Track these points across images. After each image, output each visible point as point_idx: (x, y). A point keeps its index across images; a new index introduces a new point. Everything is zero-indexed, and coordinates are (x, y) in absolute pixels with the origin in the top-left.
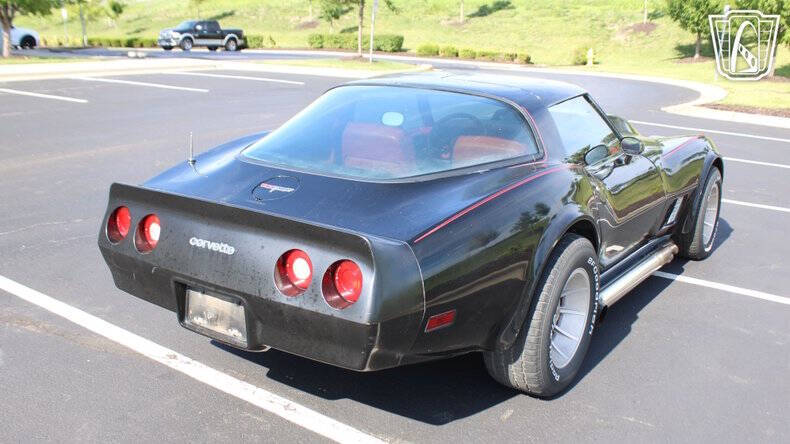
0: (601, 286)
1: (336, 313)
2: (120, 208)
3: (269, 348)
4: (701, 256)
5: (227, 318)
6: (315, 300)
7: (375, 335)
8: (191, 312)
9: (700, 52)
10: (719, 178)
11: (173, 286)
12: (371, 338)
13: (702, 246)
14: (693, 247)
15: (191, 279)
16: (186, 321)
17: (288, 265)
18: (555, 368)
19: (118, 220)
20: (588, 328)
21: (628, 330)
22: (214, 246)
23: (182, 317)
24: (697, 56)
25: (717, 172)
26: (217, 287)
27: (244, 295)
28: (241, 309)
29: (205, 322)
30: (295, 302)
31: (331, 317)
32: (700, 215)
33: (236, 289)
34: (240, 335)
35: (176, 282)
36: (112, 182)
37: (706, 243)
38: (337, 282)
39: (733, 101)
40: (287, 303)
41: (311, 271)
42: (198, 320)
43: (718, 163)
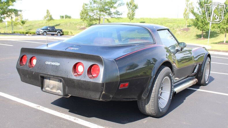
0: (174, 87)
1: (92, 80)
2: (24, 56)
3: (70, 95)
4: (205, 84)
5: (57, 87)
6: (85, 77)
7: (104, 87)
8: (45, 86)
9: (203, 37)
10: (210, 60)
11: (40, 78)
12: (102, 88)
13: (205, 81)
14: (202, 81)
15: (46, 74)
16: (43, 89)
17: (76, 68)
18: (161, 108)
19: (23, 60)
20: (170, 97)
21: (183, 102)
22: (53, 64)
23: (42, 88)
24: (202, 38)
25: (209, 58)
26: (54, 76)
27: (62, 78)
28: (61, 83)
29: (50, 89)
30: (78, 78)
31: (90, 82)
32: (204, 72)
33: (60, 76)
34: (61, 92)
35: (41, 76)
36: (21, 48)
37: (206, 80)
38: (92, 72)
39: (214, 49)
40: (76, 79)
41: (84, 69)
42: (47, 89)
43: (209, 56)
